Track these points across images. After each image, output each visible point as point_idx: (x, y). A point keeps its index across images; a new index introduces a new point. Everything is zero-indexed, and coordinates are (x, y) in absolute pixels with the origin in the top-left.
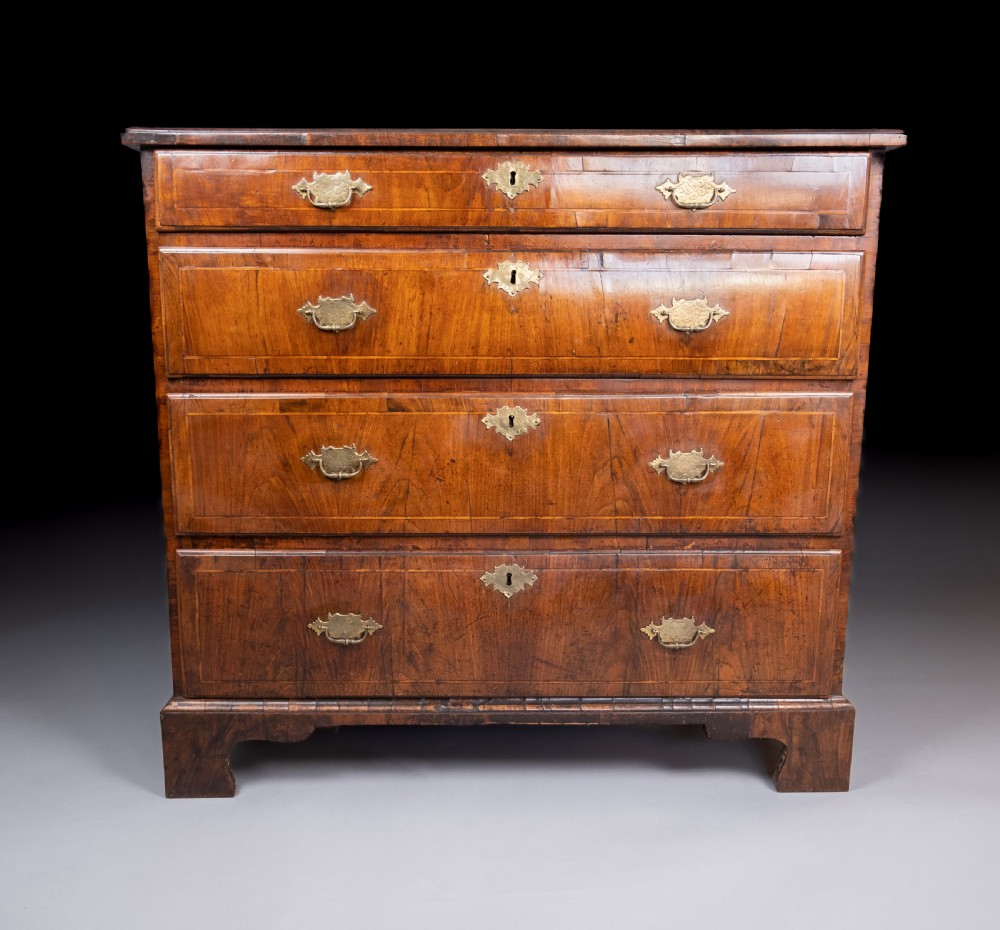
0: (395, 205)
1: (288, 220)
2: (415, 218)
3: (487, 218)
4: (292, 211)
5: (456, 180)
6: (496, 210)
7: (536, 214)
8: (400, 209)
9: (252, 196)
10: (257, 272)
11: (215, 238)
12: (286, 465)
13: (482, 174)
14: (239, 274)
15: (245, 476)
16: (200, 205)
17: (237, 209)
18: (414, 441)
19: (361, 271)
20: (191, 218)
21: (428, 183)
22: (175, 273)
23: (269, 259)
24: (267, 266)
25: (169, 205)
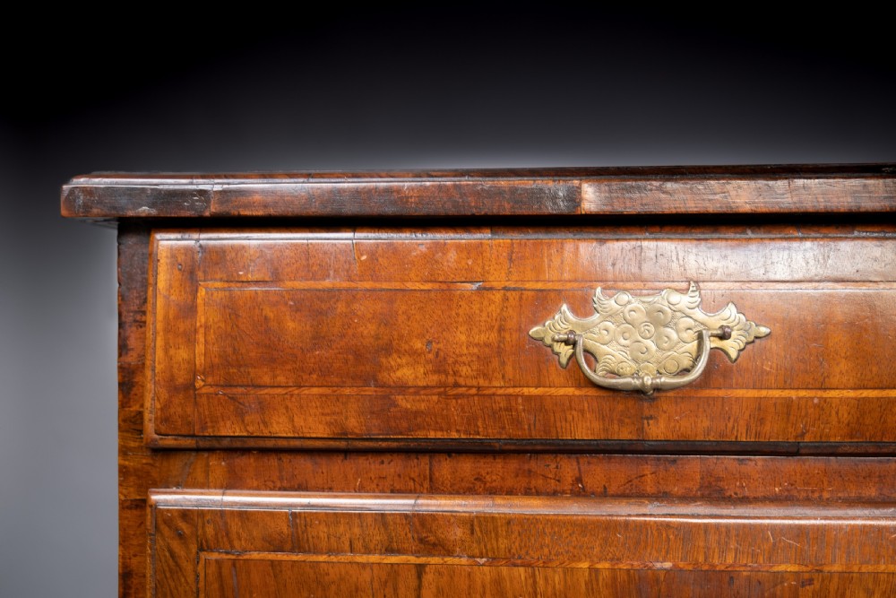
0: (834, 381)
1: (517, 422)
4: (528, 398)
8: (852, 394)
9: (414, 354)
10: (420, 569)
11: (304, 465)
14: (366, 575)
16: (267, 379)
17: (370, 391)
20: (240, 415)
22: (188, 567)
23: (458, 533)
24: (450, 553)
25: (181, 379)
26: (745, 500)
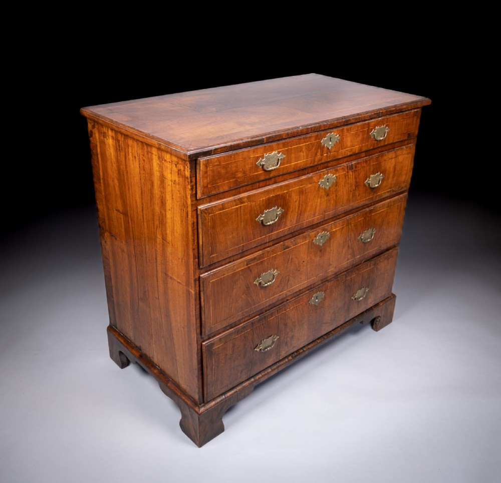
0: (292, 162)
1: (254, 179)
2: (299, 165)
3: (321, 159)
4: (256, 175)
5: (313, 145)
6: (324, 155)
7: (336, 153)
8: (294, 163)
9: (241, 171)
10: (241, 207)
12: (248, 288)
13: (321, 140)
14: (233, 210)
15: (233, 299)
16: (219, 182)
17: (234, 179)
18: (292, 259)
19: (279, 195)
20: (215, 189)
21: (304, 149)
22: (207, 218)
23: (246, 199)
24: (244, 203)
25: (205, 185)
26: (279, 182)
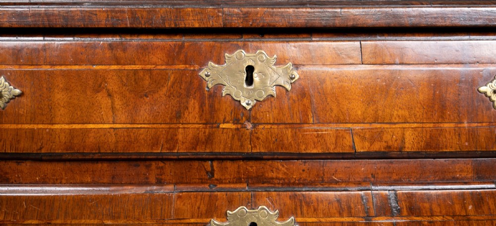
0: (58, 119)
2: (91, 140)
3: (209, 140)
5: (158, 79)
6: (222, 126)
7: (289, 133)
8: (67, 127)
13: (200, 70)
21: (113, 85)
